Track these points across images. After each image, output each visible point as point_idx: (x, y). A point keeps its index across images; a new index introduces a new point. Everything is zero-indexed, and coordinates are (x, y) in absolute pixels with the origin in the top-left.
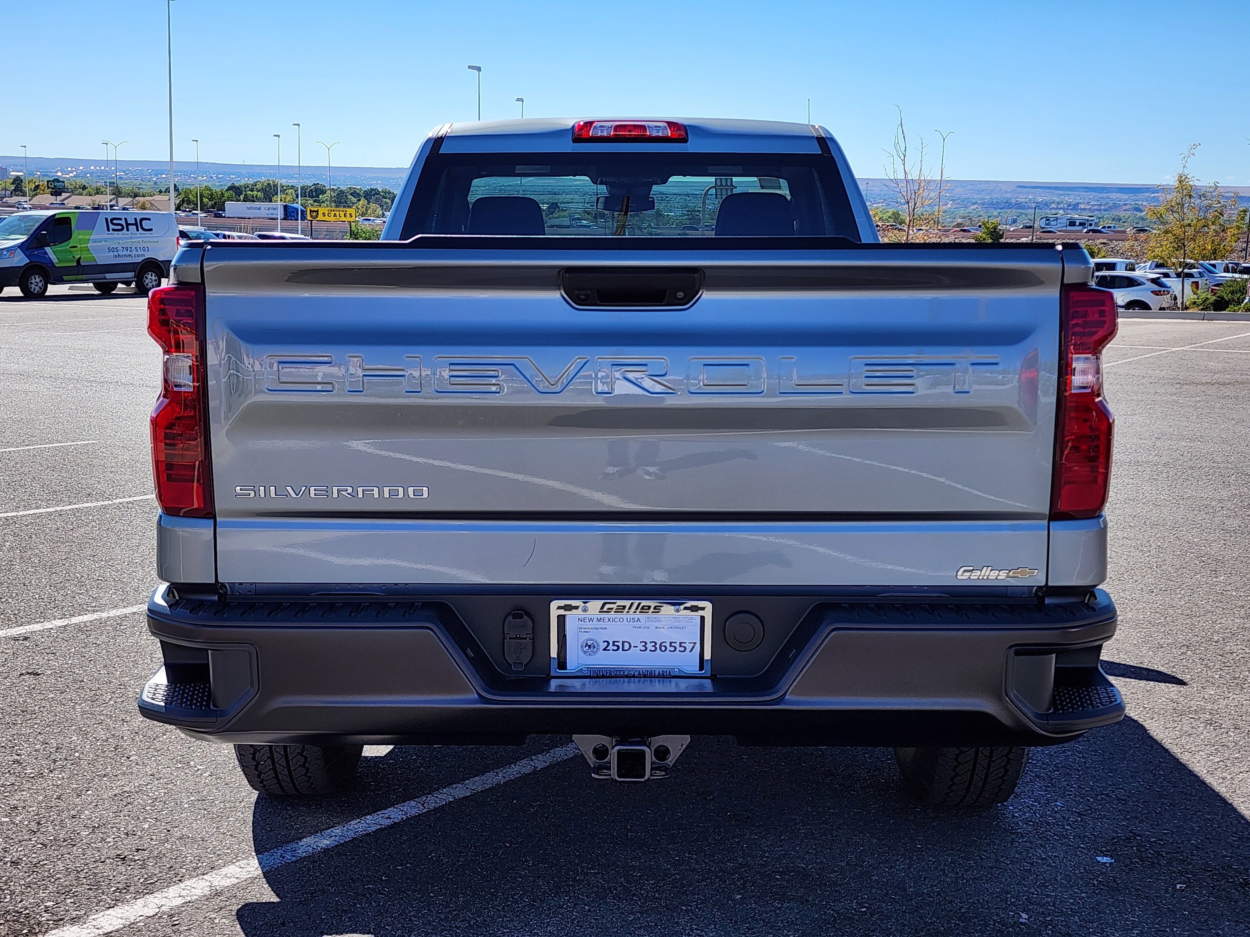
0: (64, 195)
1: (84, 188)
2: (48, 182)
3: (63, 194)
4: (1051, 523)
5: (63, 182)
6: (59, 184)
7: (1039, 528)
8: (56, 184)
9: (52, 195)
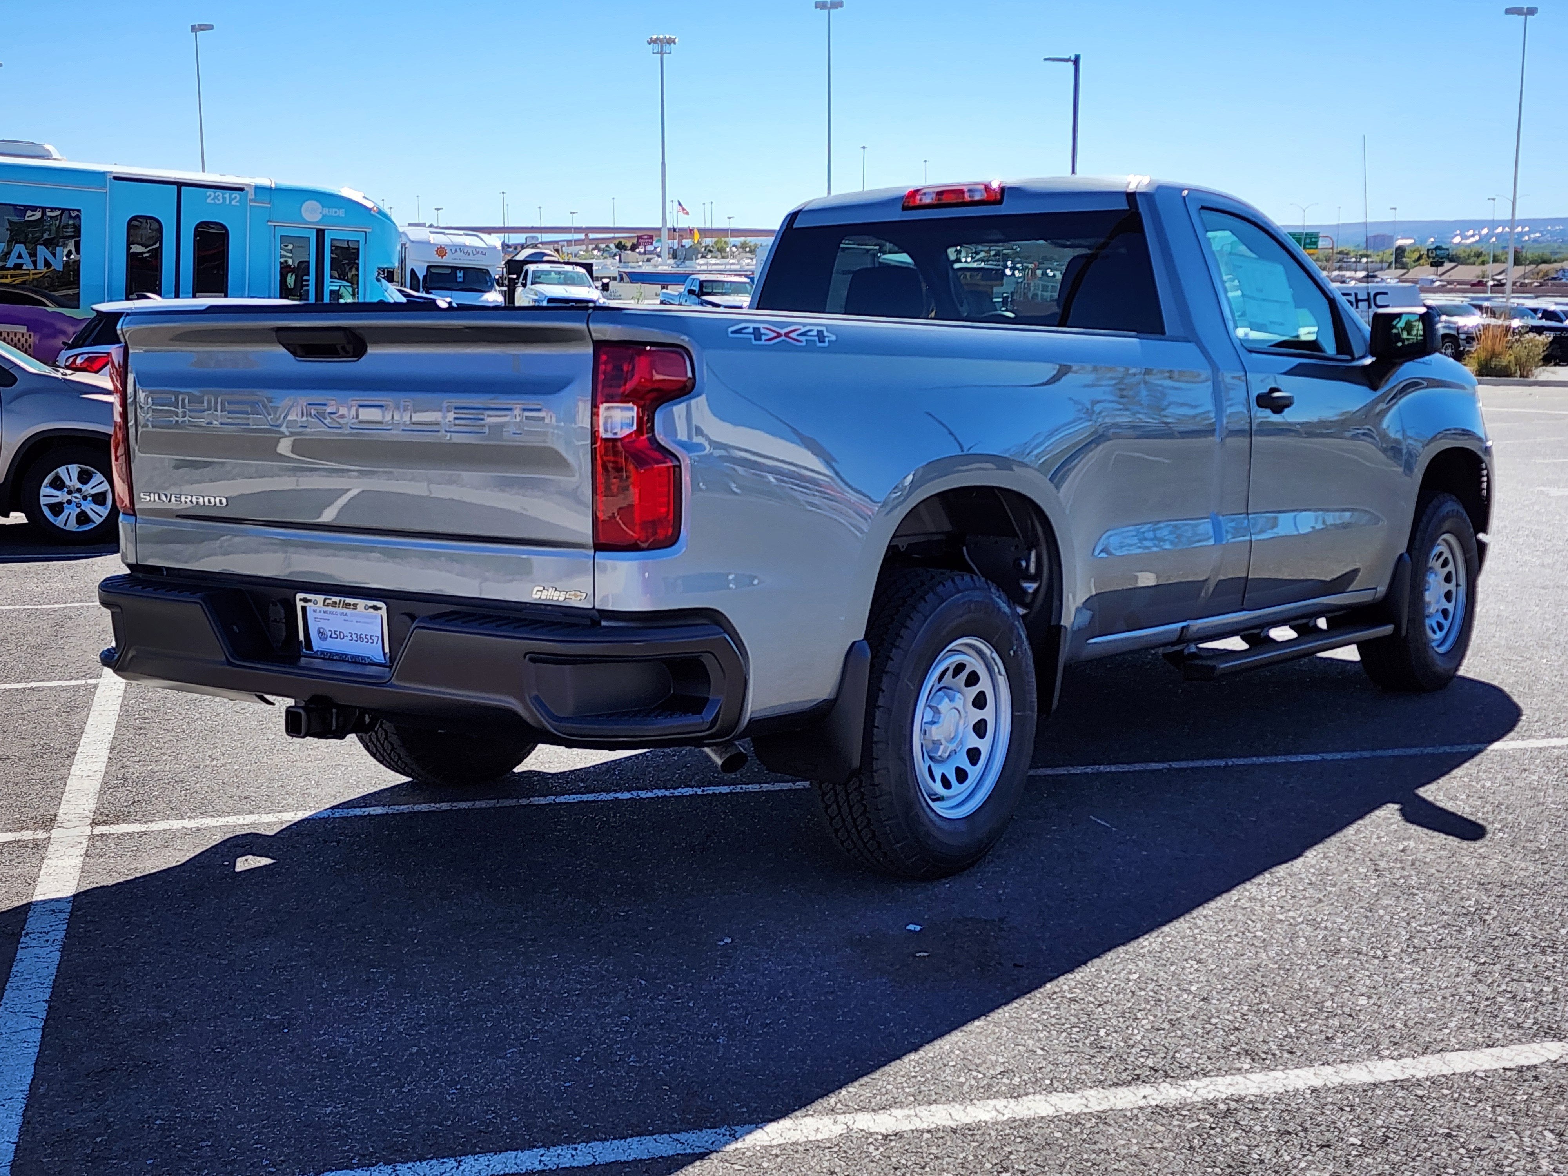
0: (1448, 265)
1: (1479, 255)
2: (1428, 250)
3: (1445, 264)
4: (597, 553)
5: (1447, 249)
6: (1442, 252)
7: (588, 556)
8: (1438, 252)
9: (1432, 265)
